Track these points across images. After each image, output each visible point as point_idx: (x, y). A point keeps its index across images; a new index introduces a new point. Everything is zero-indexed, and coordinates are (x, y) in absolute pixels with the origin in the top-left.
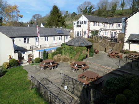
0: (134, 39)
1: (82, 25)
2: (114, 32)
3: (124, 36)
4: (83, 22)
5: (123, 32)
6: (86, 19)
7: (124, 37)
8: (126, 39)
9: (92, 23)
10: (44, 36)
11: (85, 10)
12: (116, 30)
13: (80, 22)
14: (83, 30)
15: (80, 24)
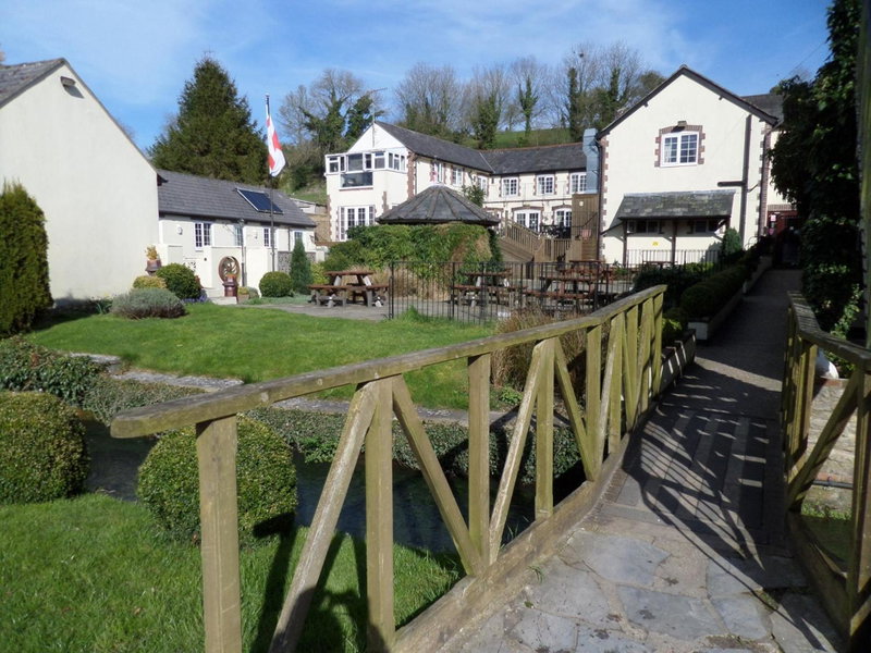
0: (643, 215)
1: (377, 174)
2: (528, 212)
3: (600, 207)
4: (386, 156)
5: (595, 191)
6: (398, 144)
7: (599, 213)
8: (608, 219)
9: (424, 168)
10: (193, 217)
11: (328, 120)
12: (539, 204)
13: (368, 156)
14: (385, 198)
15: (365, 169)
